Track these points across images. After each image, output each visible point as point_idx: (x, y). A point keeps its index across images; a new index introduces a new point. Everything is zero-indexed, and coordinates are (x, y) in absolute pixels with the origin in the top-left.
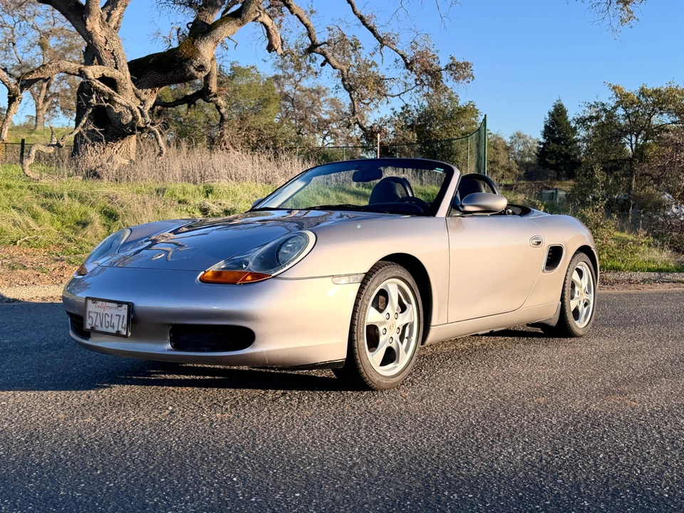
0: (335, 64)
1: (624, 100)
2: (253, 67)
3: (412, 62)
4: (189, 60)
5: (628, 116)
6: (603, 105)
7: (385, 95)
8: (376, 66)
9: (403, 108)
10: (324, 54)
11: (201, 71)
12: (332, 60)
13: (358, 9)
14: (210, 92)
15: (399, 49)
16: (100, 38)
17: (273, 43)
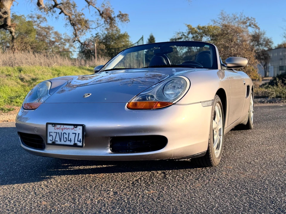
0: (66, 13)
1: (191, 31)
2: (23, 15)
3: (103, 13)
5: (193, 37)
6: (183, 33)
7: (89, 28)
8: (84, 15)
9: (96, 34)
10: (60, 9)
11: (5, 14)
12: (64, 11)
14: (7, 25)
15: (97, 8)
17: (40, 2)
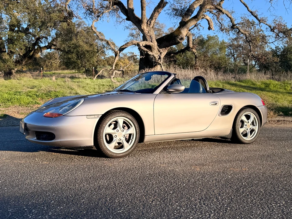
0: (243, 32)
2: (216, 36)
3: (273, 28)
4: (177, 36)
7: (266, 43)
10: (238, 28)
11: (182, 40)
12: (241, 30)
13: (250, 9)
14: (190, 47)
15: (268, 23)
16: (146, 31)
17: (211, 26)
